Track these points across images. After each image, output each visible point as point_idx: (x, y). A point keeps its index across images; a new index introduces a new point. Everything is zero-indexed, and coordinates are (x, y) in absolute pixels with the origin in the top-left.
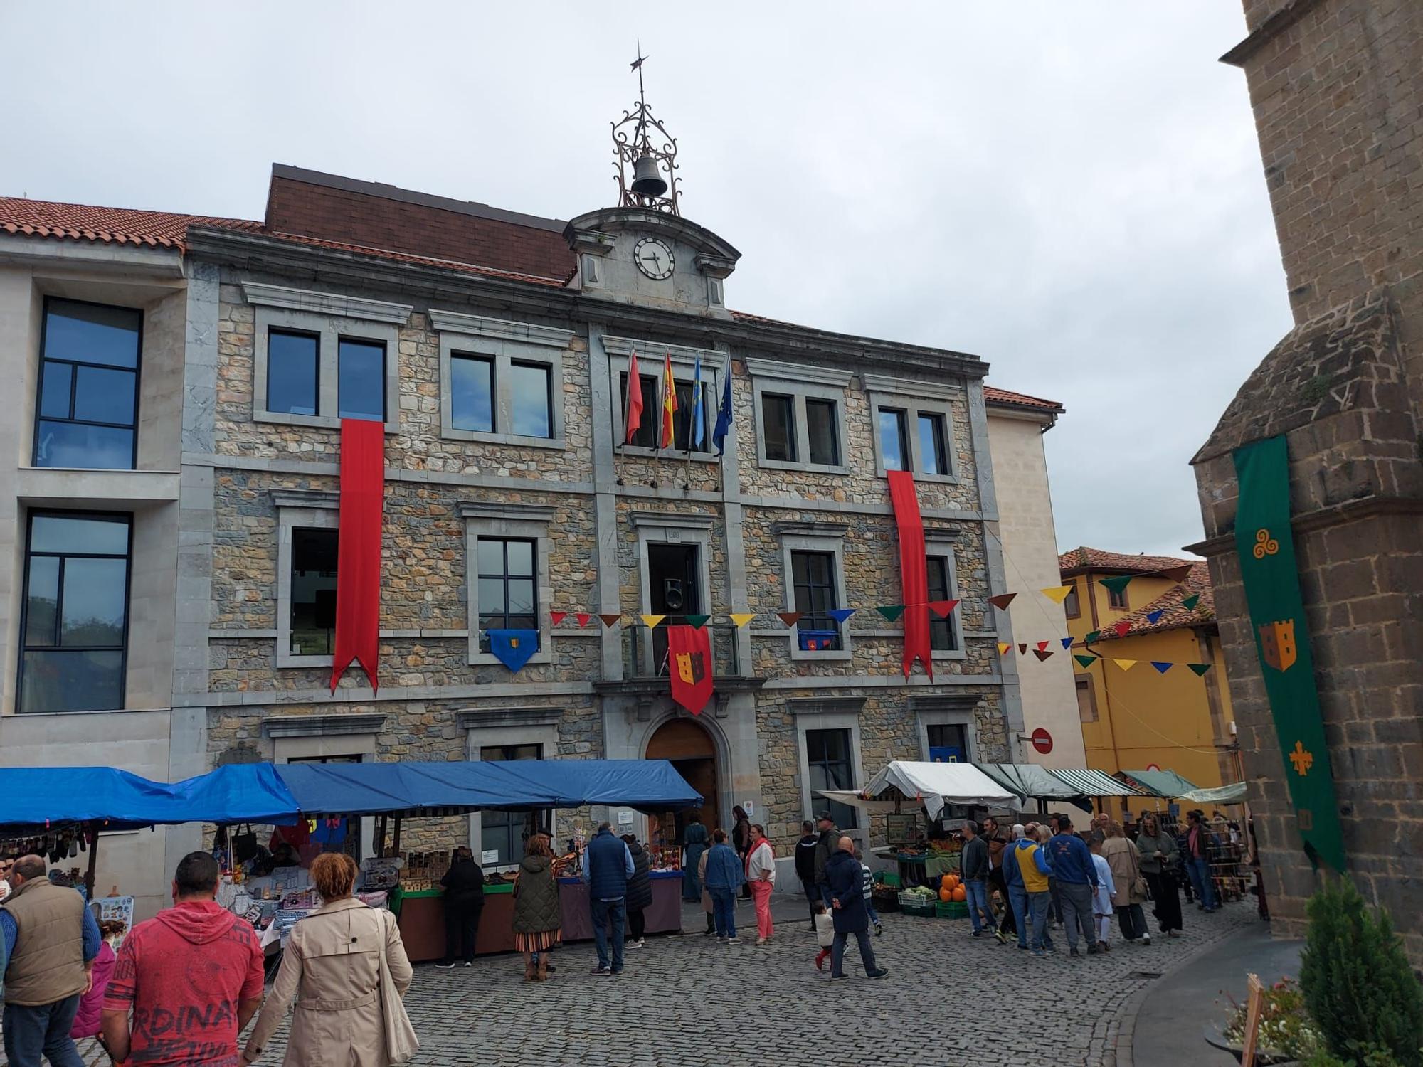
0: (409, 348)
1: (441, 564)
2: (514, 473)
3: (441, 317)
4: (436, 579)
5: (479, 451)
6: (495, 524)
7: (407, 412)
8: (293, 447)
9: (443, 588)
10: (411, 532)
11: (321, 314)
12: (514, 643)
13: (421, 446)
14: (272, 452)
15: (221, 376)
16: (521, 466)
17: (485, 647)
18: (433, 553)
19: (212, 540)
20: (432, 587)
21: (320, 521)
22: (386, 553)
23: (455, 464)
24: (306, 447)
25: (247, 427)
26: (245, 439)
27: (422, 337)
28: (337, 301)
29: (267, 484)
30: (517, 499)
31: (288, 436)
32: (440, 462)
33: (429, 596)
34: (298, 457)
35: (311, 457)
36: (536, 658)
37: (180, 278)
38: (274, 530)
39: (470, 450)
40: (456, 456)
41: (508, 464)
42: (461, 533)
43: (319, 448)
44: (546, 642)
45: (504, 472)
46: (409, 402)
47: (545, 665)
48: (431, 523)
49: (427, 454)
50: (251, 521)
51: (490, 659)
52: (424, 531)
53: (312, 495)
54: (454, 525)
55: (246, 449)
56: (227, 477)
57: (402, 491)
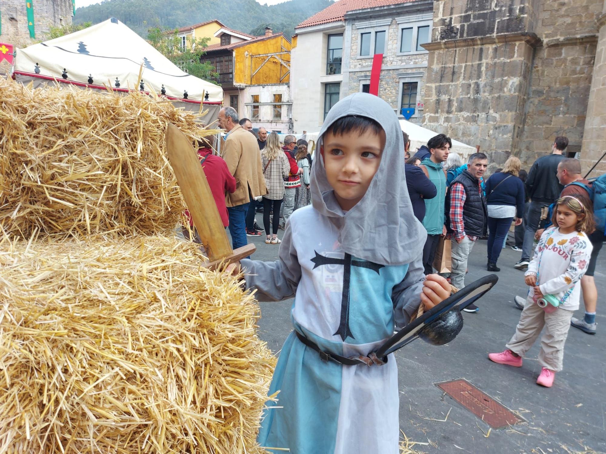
0: (391, 31)
1: (394, 91)
2: (415, 63)
3: (399, 19)
4: (392, 95)
5: (405, 58)
6: (407, 79)
7: (390, 49)
8: (364, 64)
9: (393, 98)
10: (387, 83)
11: (371, 27)
12: (408, 112)
13: (391, 59)
14: (360, 66)
15: (351, 49)
16: (417, 61)
17: (401, 113)
18: (392, 88)
19: (348, 89)
20: (391, 97)
21: (368, 82)
22: (381, 89)
23: (399, 62)
24: (367, 64)
25: (356, 61)
26: (355, 64)
27: (395, 27)
28: (374, 22)
29: (359, 74)
30: (414, 71)
31: (363, 61)
32: (396, 63)
33: (390, 100)
34: (364, 67)
35: (367, 66)
36: (413, 116)
37: (344, 26)
38: (359, 85)
39: (404, 58)
40: (400, 60)
41: (413, 60)
42: (399, 82)
43: (369, 63)
44: (416, 111)
45: (412, 63)
46: (390, 47)
47: (416, 118)
48: (392, 80)
49: (393, 61)
50: (355, 84)
51: (402, 116)
52: (390, 82)
53: (366, 76)
54: (397, 80)
55: (355, 66)
56: (351, 74)
57: (386, 72)
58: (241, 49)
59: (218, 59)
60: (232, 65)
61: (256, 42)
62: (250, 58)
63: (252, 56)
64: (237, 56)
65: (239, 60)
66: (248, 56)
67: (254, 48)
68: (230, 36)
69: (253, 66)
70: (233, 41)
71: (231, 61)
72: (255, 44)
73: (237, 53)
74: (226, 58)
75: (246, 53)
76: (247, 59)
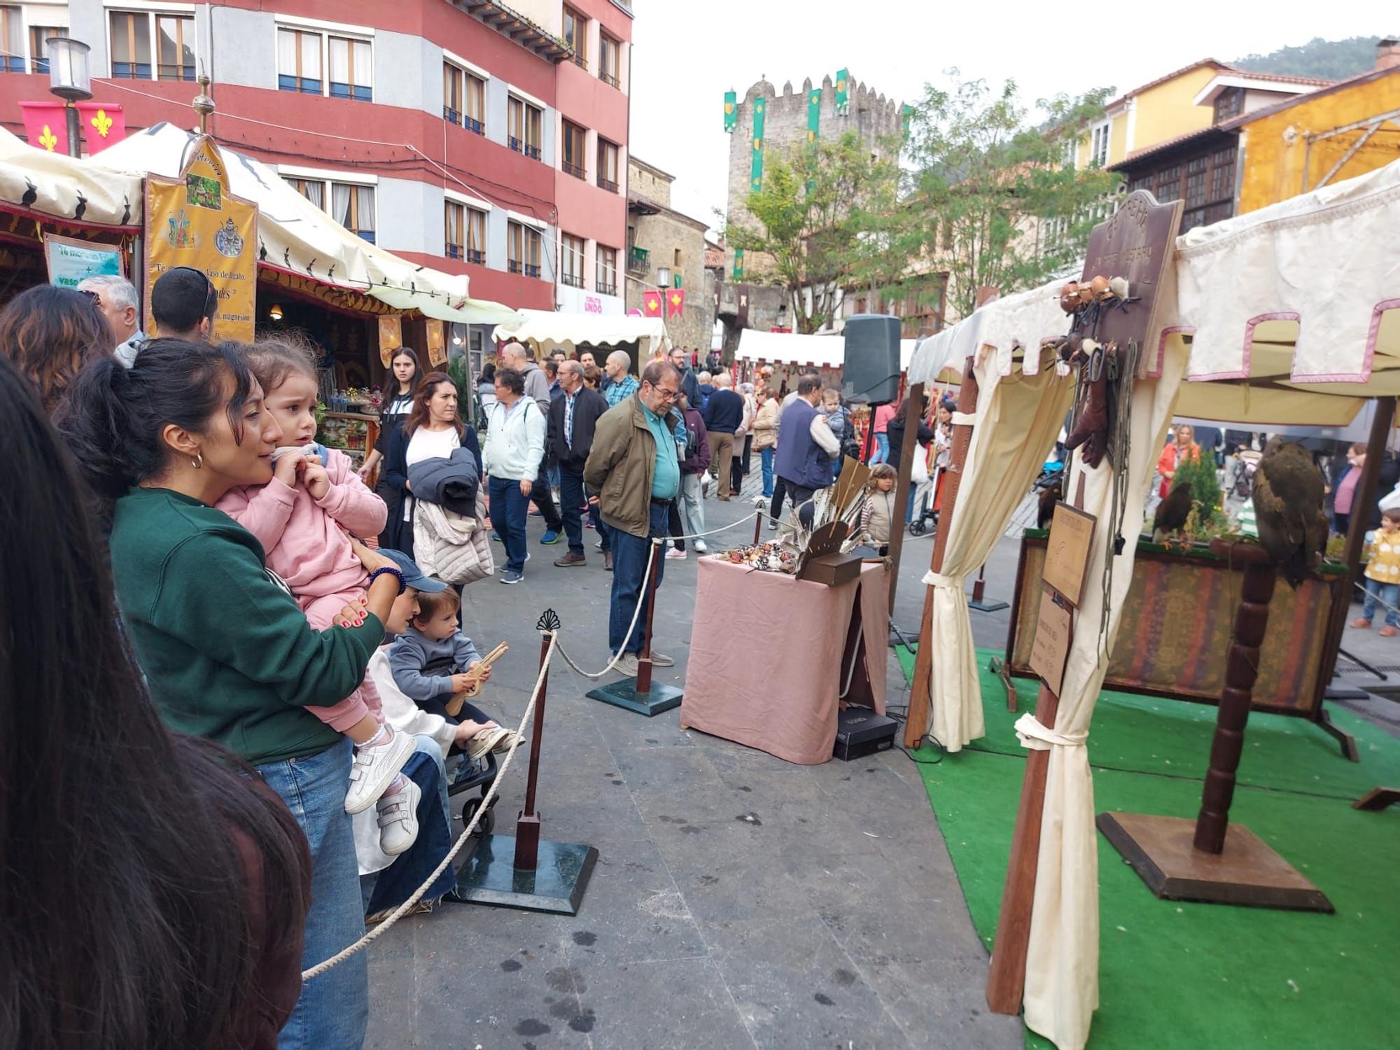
58: (1272, 123)
59: (1192, 167)
60: (1232, 175)
61: (1331, 91)
62: (1303, 146)
63: (1310, 140)
64: (1252, 146)
65: (1260, 157)
66: (1295, 140)
67: (1320, 114)
68: (1245, 91)
69: (1314, 168)
70: (1252, 105)
71: (1231, 163)
72: (1328, 101)
73: (1253, 135)
74: (1218, 159)
75: (1291, 130)
76: (1292, 150)
